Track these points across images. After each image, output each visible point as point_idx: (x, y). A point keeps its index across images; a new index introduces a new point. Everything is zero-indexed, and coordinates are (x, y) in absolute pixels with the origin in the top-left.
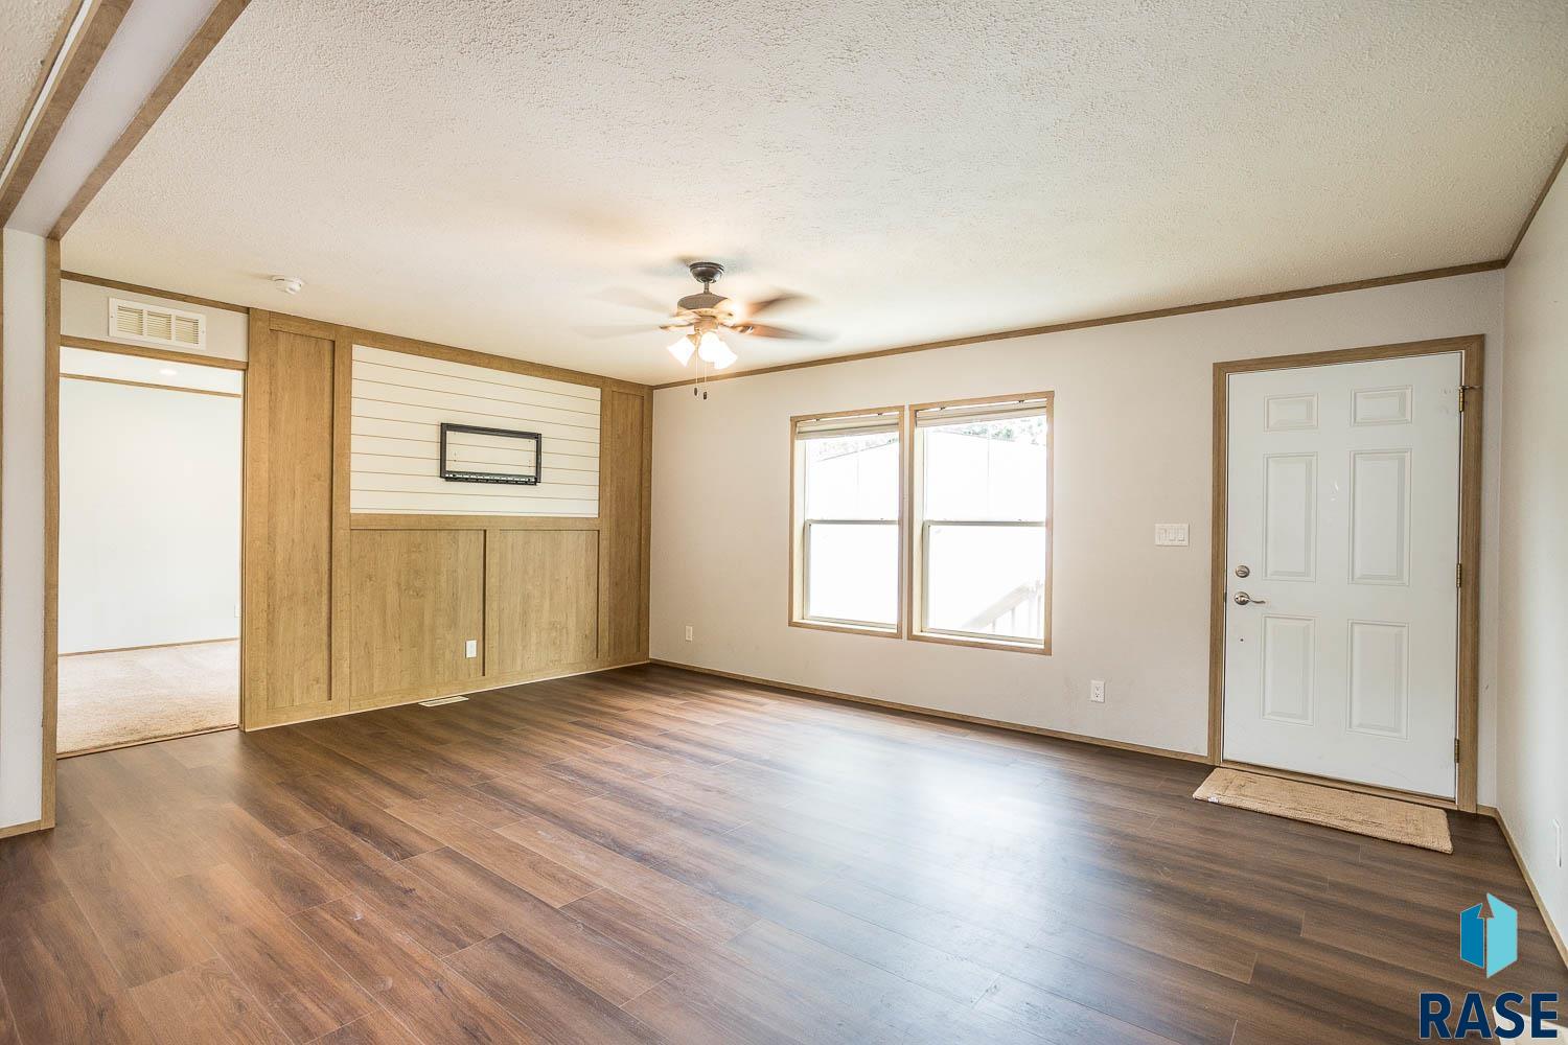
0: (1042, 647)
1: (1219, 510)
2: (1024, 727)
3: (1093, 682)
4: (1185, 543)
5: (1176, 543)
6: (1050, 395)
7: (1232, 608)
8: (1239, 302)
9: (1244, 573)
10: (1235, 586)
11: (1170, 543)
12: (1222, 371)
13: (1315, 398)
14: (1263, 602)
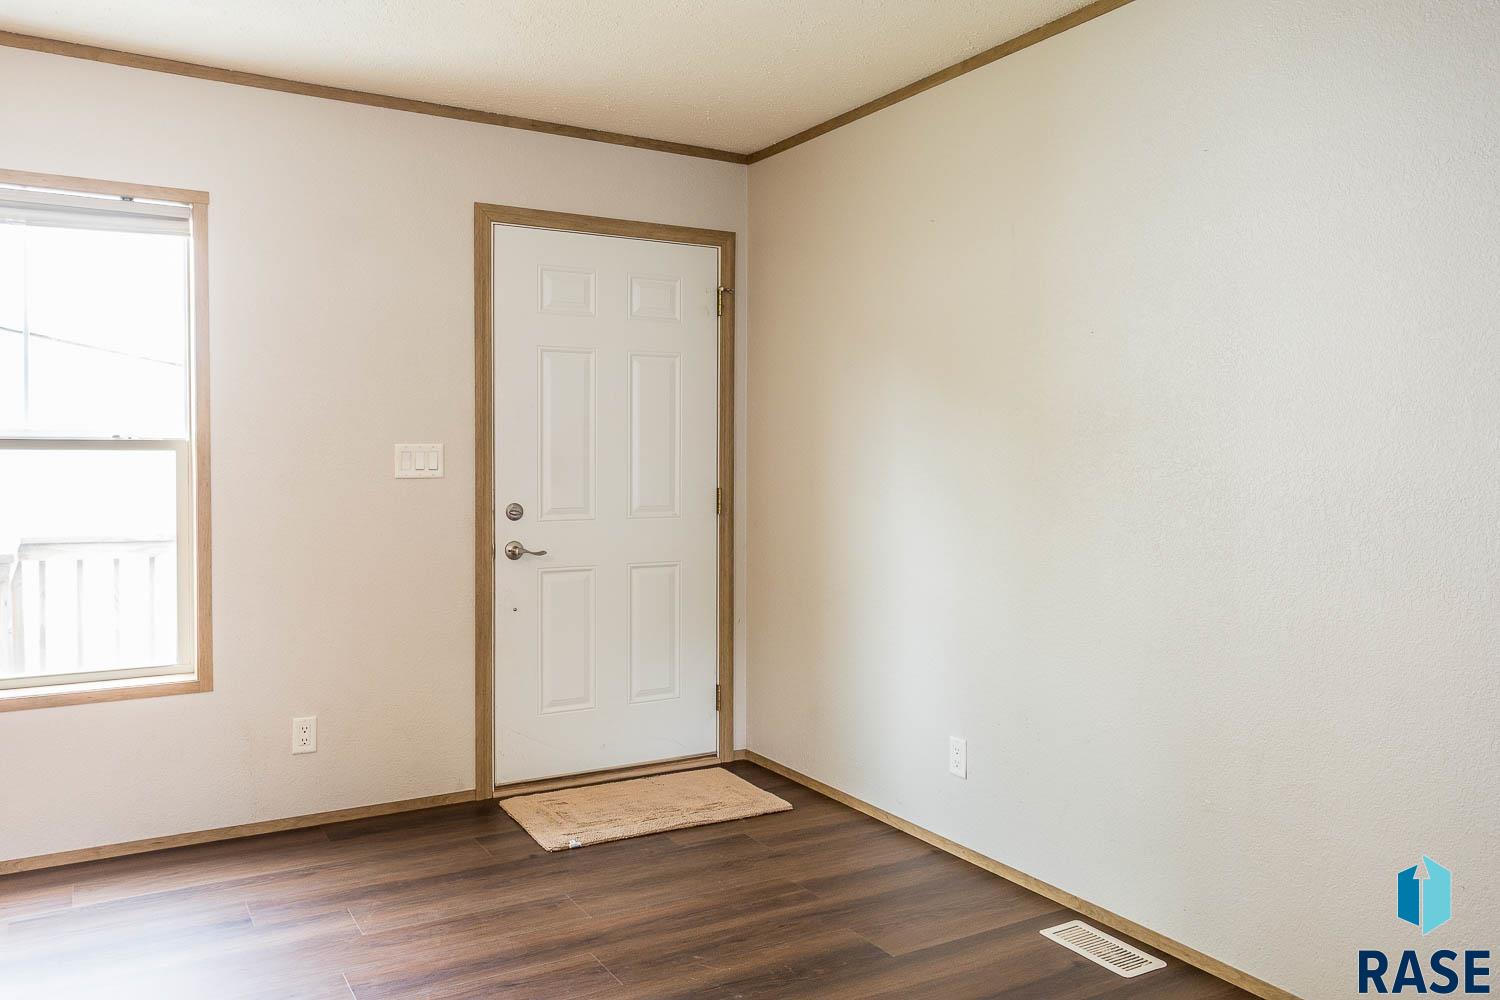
0: (194, 677)
1: (484, 423)
2: (158, 841)
3: (295, 719)
4: (439, 473)
5: (427, 473)
6: (199, 201)
7: (502, 564)
8: (506, 121)
9: (516, 513)
10: (505, 533)
11: (417, 474)
12: (486, 216)
13: (592, 276)
14: (542, 553)
